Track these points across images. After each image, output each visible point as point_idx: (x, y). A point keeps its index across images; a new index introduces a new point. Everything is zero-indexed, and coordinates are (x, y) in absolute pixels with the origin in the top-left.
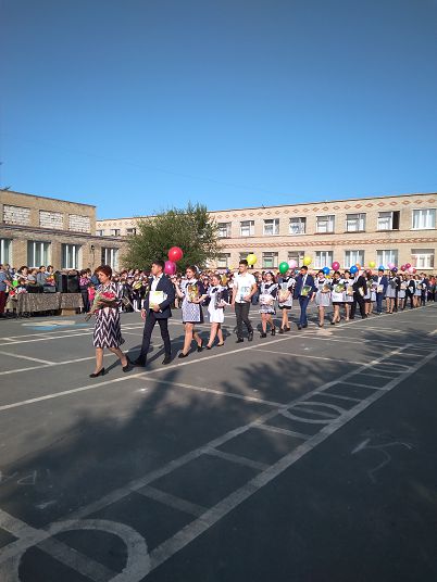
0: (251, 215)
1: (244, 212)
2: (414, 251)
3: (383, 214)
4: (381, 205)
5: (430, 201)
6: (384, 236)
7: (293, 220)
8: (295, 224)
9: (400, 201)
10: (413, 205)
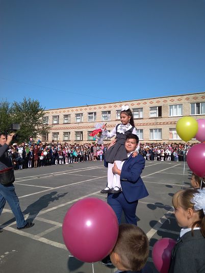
0: (81, 110)
1: (78, 108)
2: (171, 129)
3: (152, 108)
4: (151, 103)
5: (178, 100)
6: (153, 121)
7: (104, 112)
8: (105, 115)
9: (161, 100)
10: (169, 103)
